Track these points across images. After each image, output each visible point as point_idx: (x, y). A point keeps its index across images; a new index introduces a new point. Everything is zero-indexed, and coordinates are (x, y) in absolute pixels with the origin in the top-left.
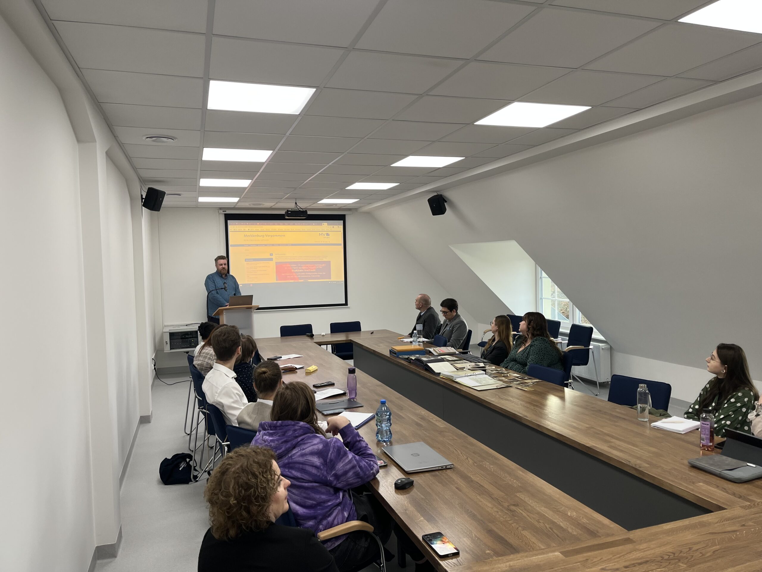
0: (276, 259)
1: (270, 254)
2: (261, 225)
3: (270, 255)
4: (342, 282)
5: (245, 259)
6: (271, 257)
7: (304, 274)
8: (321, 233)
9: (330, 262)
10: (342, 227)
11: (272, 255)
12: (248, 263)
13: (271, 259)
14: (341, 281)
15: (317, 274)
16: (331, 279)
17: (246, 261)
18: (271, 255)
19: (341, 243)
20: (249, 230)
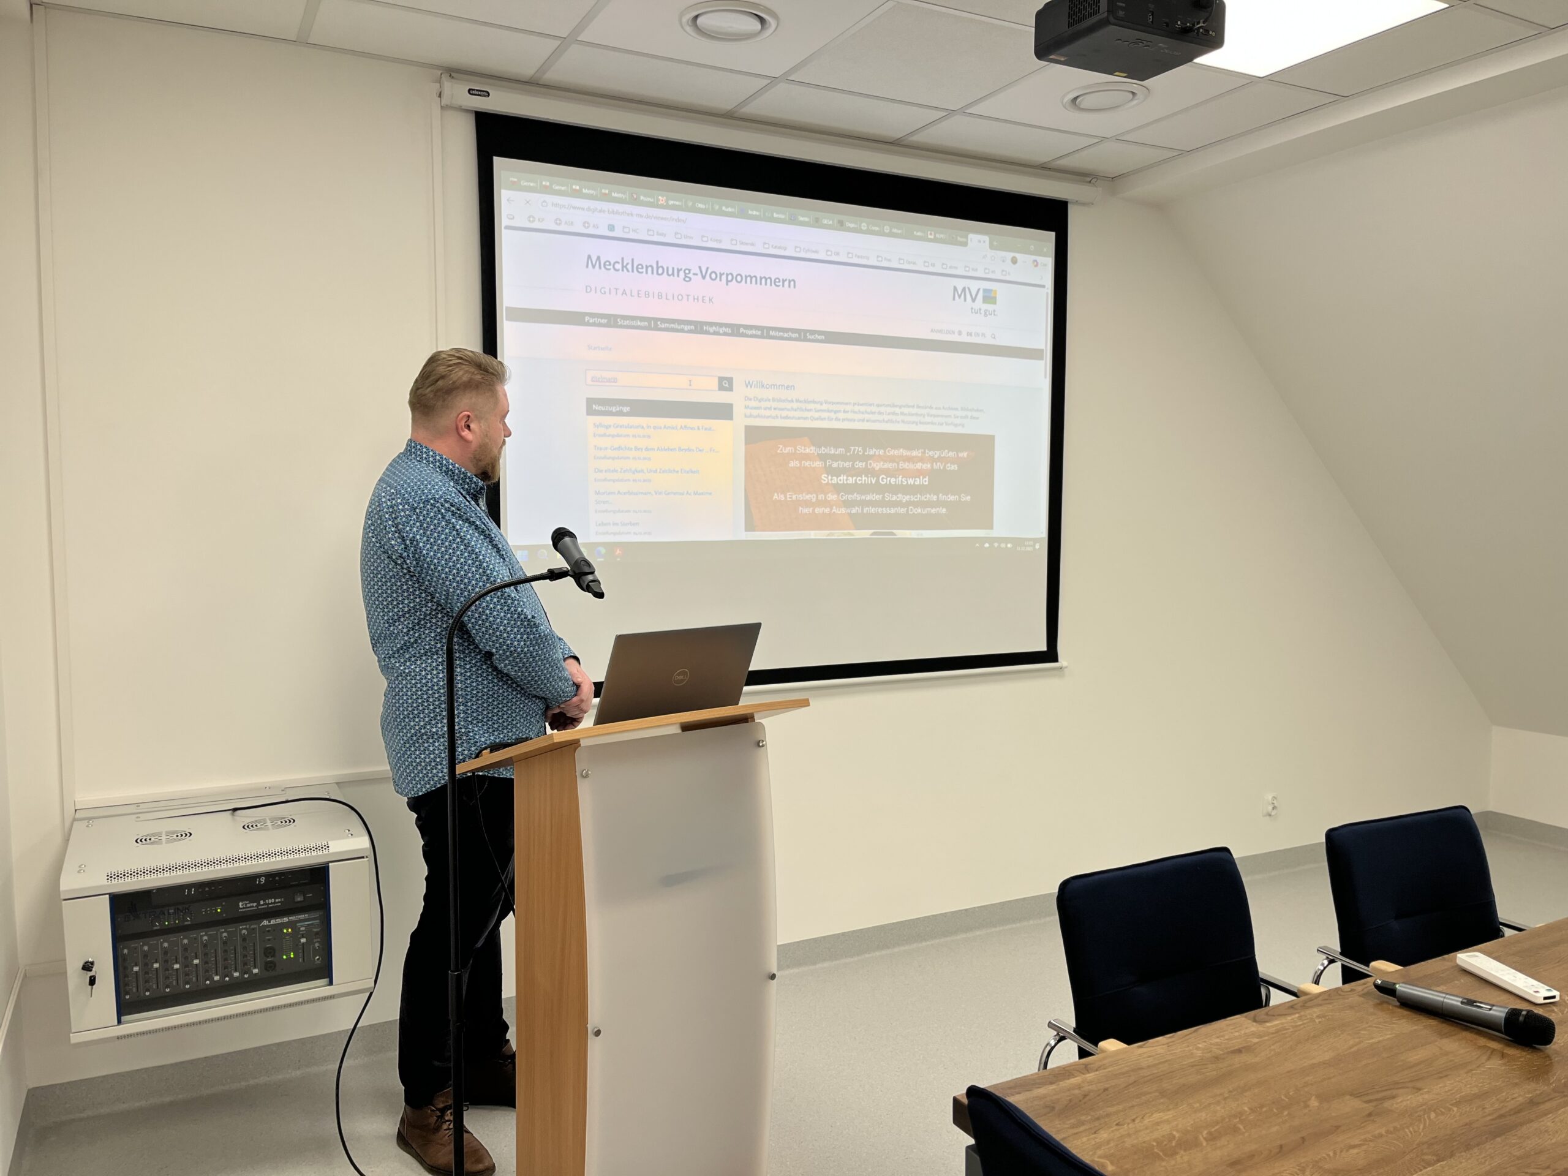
0: (748, 412)
1: (721, 379)
2: (674, 208)
3: (721, 388)
4: (1037, 546)
5: (590, 402)
6: (722, 397)
7: (877, 497)
8: (960, 284)
9: (991, 439)
10: (1048, 263)
11: (730, 389)
12: (600, 425)
13: (724, 412)
14: (1035, 540)
15: (935, 498)
16: (991, 528)
17: (590, 412)
18: (726, 384)
19: (1043, 347)
20: (611, 228)
